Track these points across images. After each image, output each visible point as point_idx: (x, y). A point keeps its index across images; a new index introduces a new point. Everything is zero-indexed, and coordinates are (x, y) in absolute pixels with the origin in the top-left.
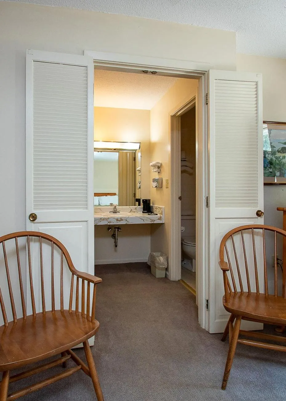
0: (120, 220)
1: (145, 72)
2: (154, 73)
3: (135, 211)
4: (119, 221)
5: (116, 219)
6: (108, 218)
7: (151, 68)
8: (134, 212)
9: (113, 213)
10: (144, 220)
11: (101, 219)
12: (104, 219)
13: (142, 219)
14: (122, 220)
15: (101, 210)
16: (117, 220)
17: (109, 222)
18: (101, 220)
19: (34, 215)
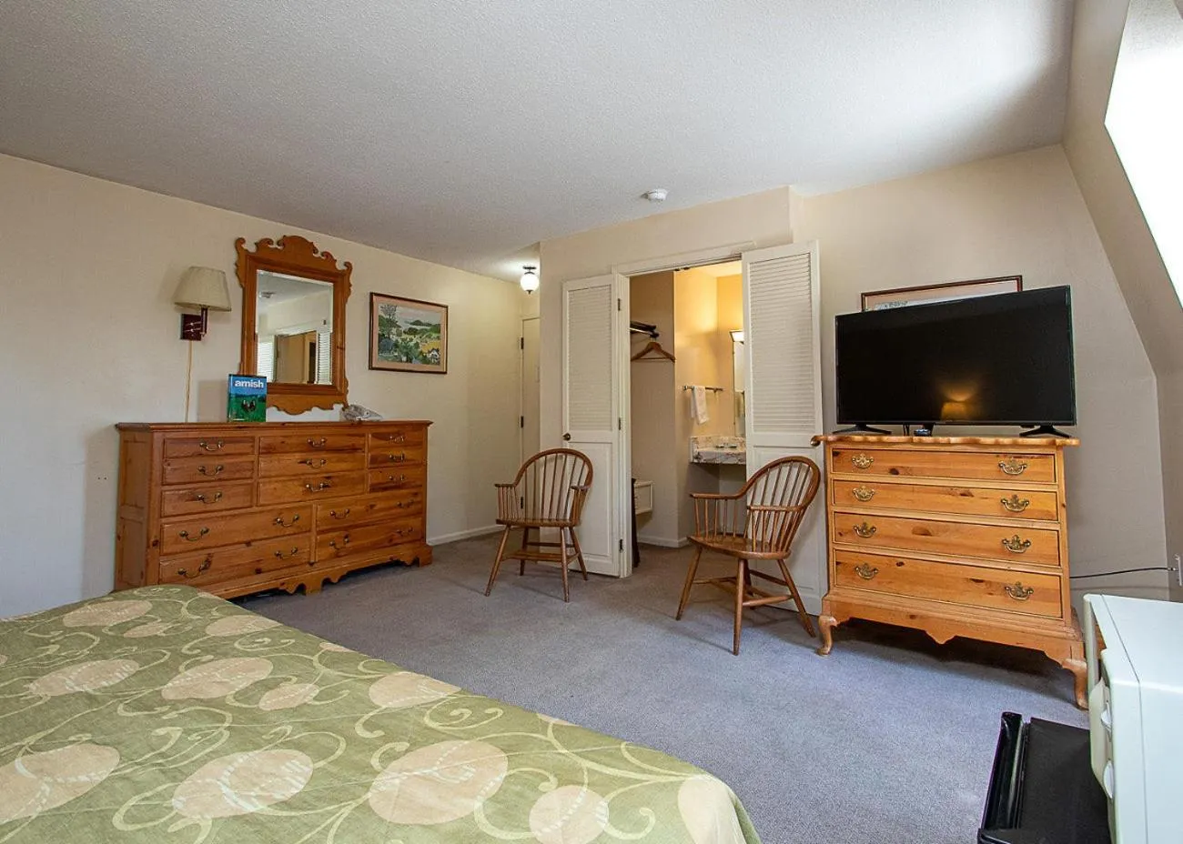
19: (568, 434)
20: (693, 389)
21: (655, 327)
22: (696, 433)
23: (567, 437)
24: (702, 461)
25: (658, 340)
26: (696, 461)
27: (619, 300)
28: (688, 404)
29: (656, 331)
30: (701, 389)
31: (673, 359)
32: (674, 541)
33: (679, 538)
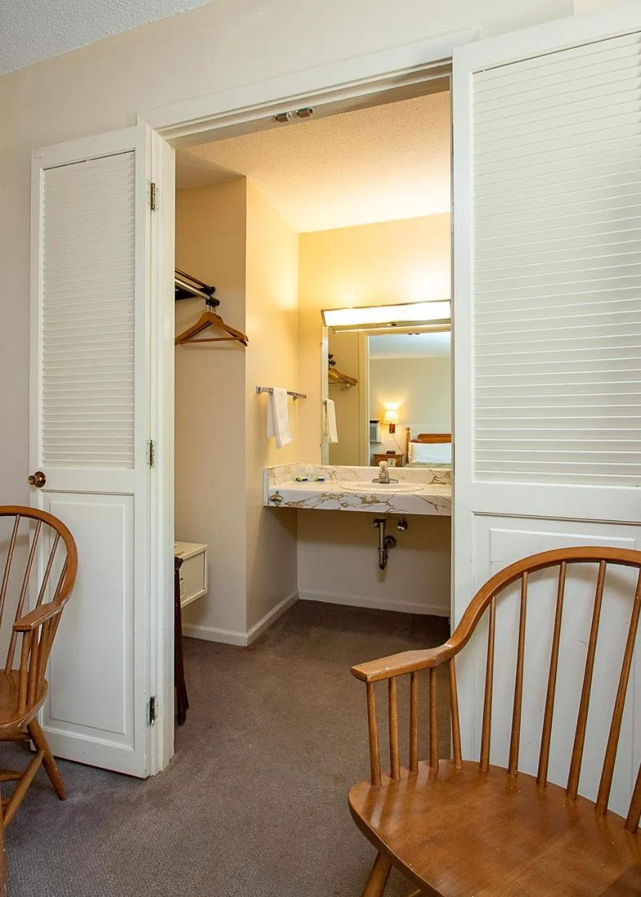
0: (372, 502)
1: (282, 118)
2: (304, 113)
3: (444, 480)
4: (368, 503)
5: (361, 498)
6: (342, 495)
7: (290, 103)
8: (444, 483)
9: (381, 483)
10: (435, 506)
11: (324, 495)
12: (331, 497)
13: (432, 503)
14: (378, 502)
15: (356, 475)
16: (364, 500)
17: (342, 505)
18: (325, 498)
19: (40, 474)
20: (271, 392)
21: (213, 290)
22: (275, 461)
23: (38, 480)
24: (282, 505)
25: (218, 311)
26: (272, 504)
27: (152, 186)
28: (264, 417)
29: (215, 296)
30: (281, 394)
31: (243, 341)
32: (241, 635)
33: (248, 630)
